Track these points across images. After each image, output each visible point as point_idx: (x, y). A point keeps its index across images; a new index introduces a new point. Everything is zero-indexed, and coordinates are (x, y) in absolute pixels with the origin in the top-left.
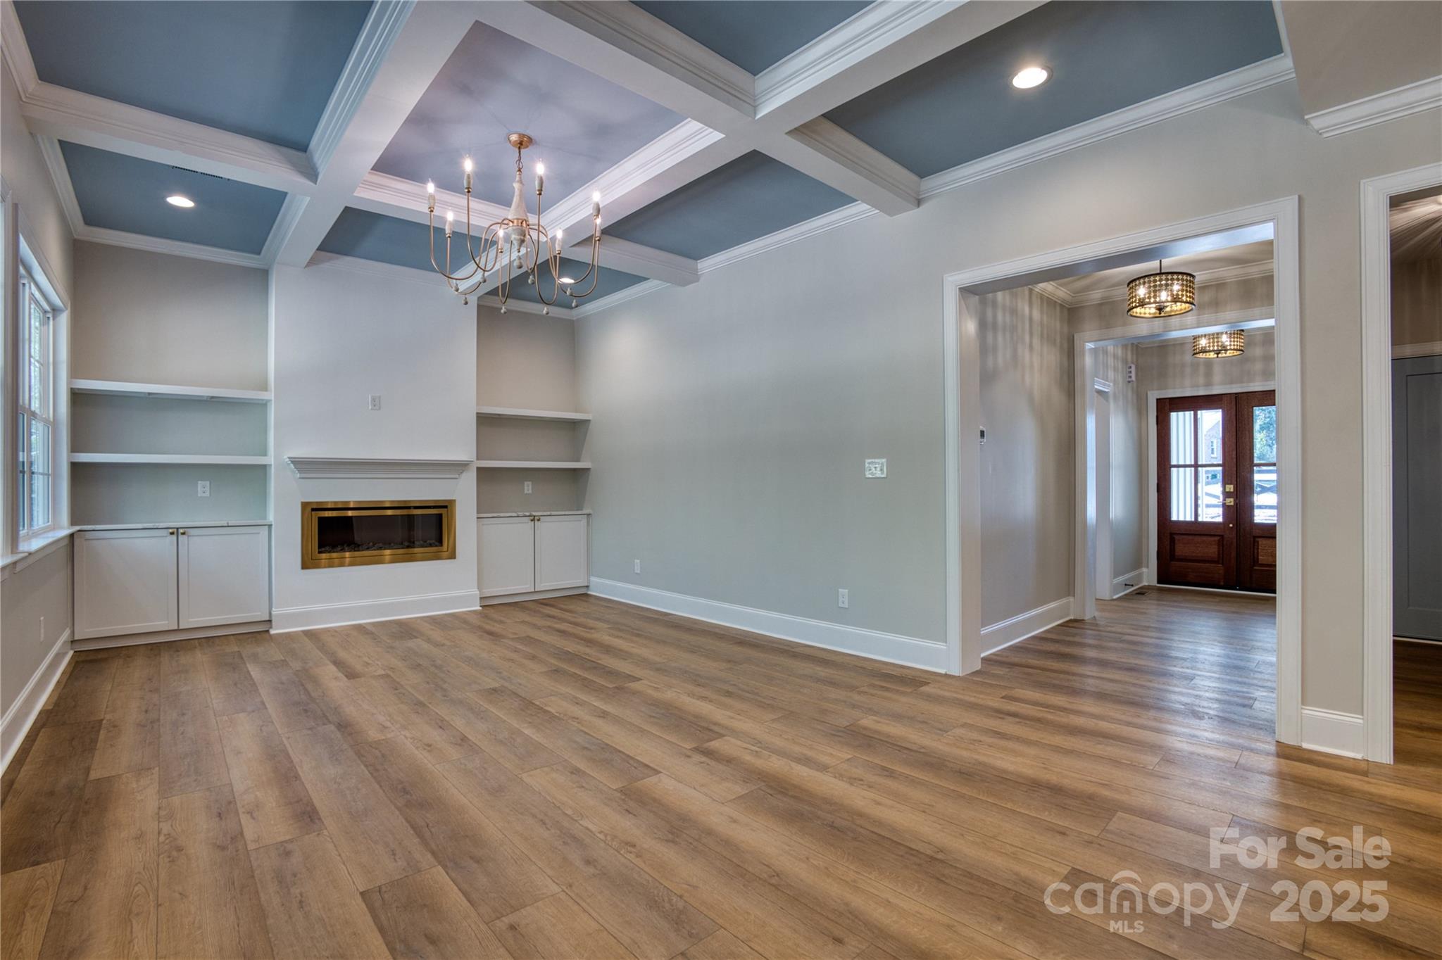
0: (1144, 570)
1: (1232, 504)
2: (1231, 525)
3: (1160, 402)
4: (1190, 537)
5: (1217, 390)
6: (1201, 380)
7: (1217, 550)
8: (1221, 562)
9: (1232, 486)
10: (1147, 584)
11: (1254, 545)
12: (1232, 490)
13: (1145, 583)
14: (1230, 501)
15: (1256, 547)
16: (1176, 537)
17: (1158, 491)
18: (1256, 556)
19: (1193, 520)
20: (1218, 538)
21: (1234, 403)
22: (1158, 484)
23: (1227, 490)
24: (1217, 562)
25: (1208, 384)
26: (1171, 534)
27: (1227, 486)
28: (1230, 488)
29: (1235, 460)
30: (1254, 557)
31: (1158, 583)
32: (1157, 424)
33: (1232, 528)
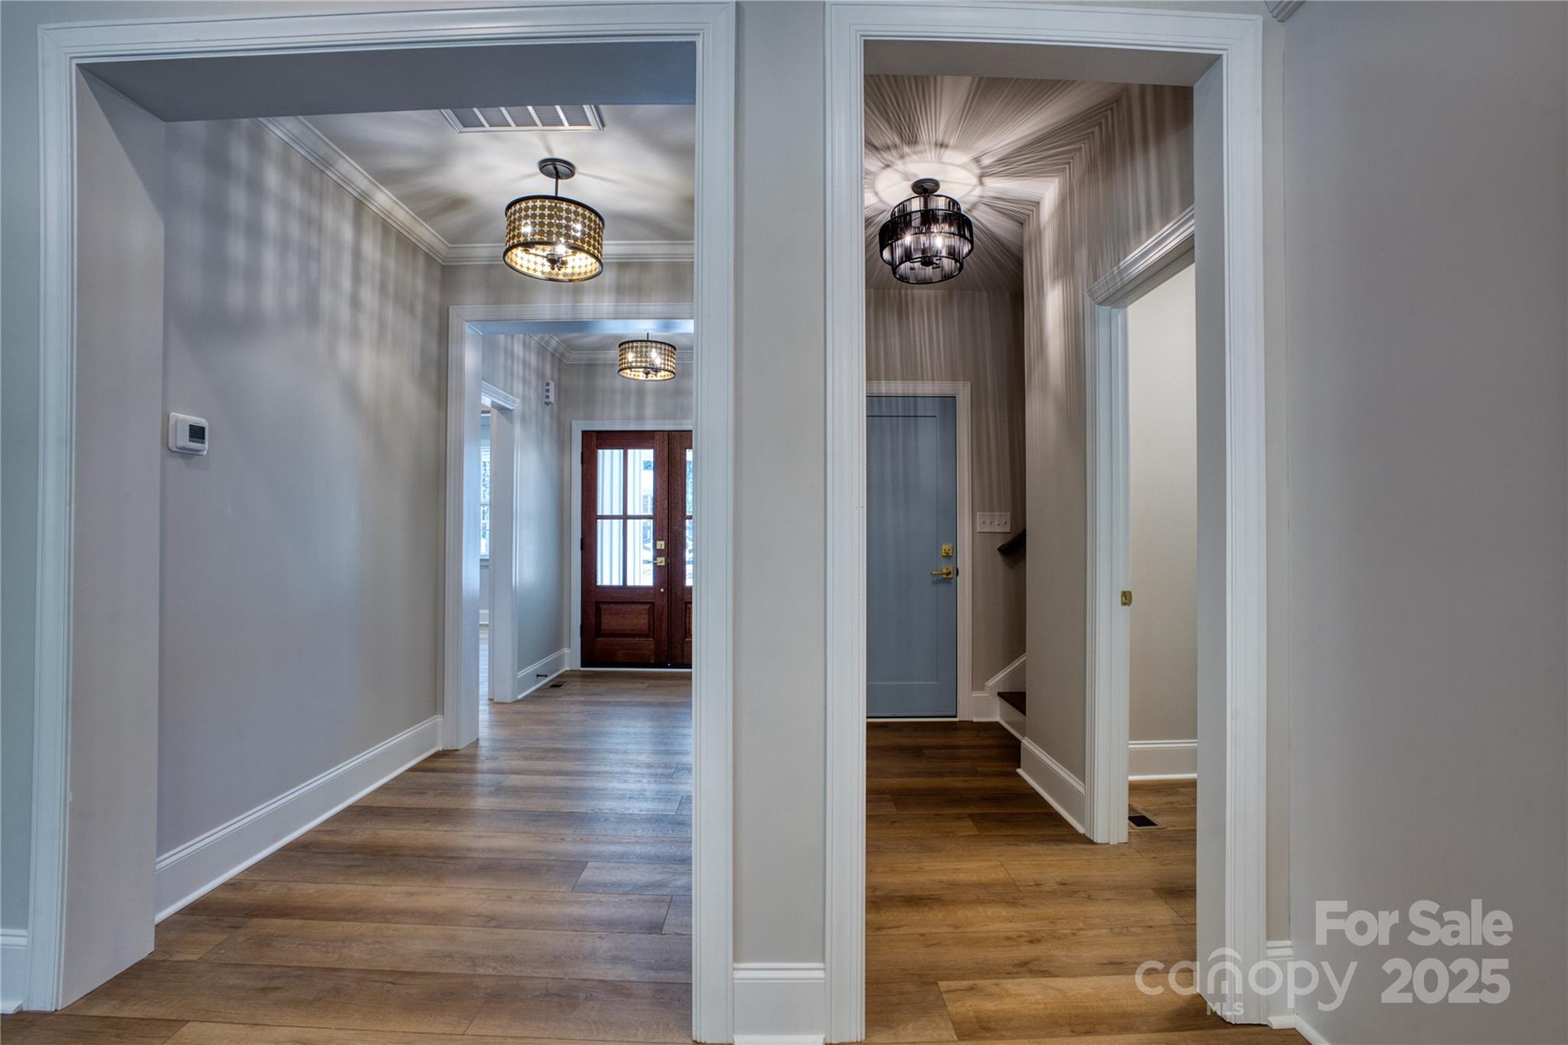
0: (566, 650)
1: (663, 564)
2: (662, 590)
3: (586, 434)
4: (619, 606)
5: (649, 426)
6: (633, 412)
7: (647, 620)
8: (651, 635)
9: (663, 542)
11: (686, 613)
12: (663, 547)
13: (567, 668)
14: (662, 561)
16: (603, 607)
17: (582, 549)
18: (688, 626)
19: (621, 584)
20: (647, 606)
21: (666, 442)
22: (582, 540)
23: (658, 547)
24: (647, 636)
25: (640, 418)
26: (598, 603)
27: (658, 542)
28: (661, 545)
29: (666, 511)
30: (685, 625)
31: (582, 666)
32: (582, 463)
33: (663, 593)
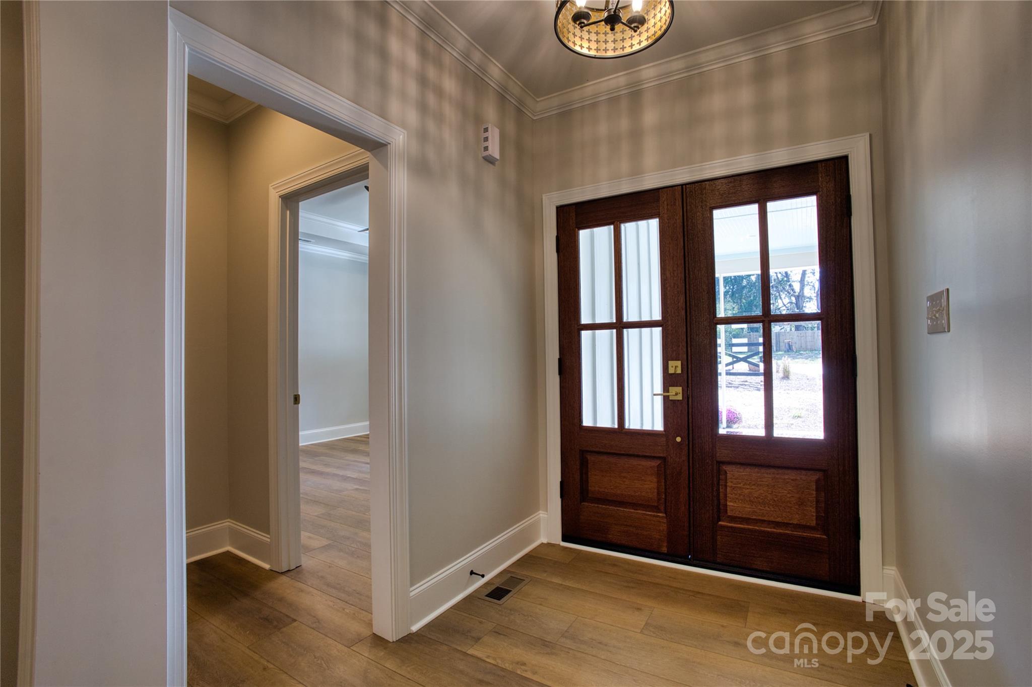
0: (542, 514)
1: (680, 397)
2: (679, 439)
3: (561, 210)
4: (612, 459)
5: (650, 181)
6: (625, 165)
7: (654, 485)
8: (662, 507)
9: (679, 363)
10: (545, 541)
11: (719, 480)
12: (679, 371)
13: (544, 540)
14: (676, 393)
15: (722, 482)
16: (591, 458)
17: (560, 373)
18: (722, 501)
19: (616, 426)
20: (659, 462)
21: (679, 203)
22: (560, 360)
23: (671, 371)
24: (656, 509)
25: (637, 172)
26: (583, 453)
27: (670, 362)
28: (676, 367)
29: (683, 313)
30: (719, 500)
31: (565, 538)
32: (558, 251)
33: (680, 444)
